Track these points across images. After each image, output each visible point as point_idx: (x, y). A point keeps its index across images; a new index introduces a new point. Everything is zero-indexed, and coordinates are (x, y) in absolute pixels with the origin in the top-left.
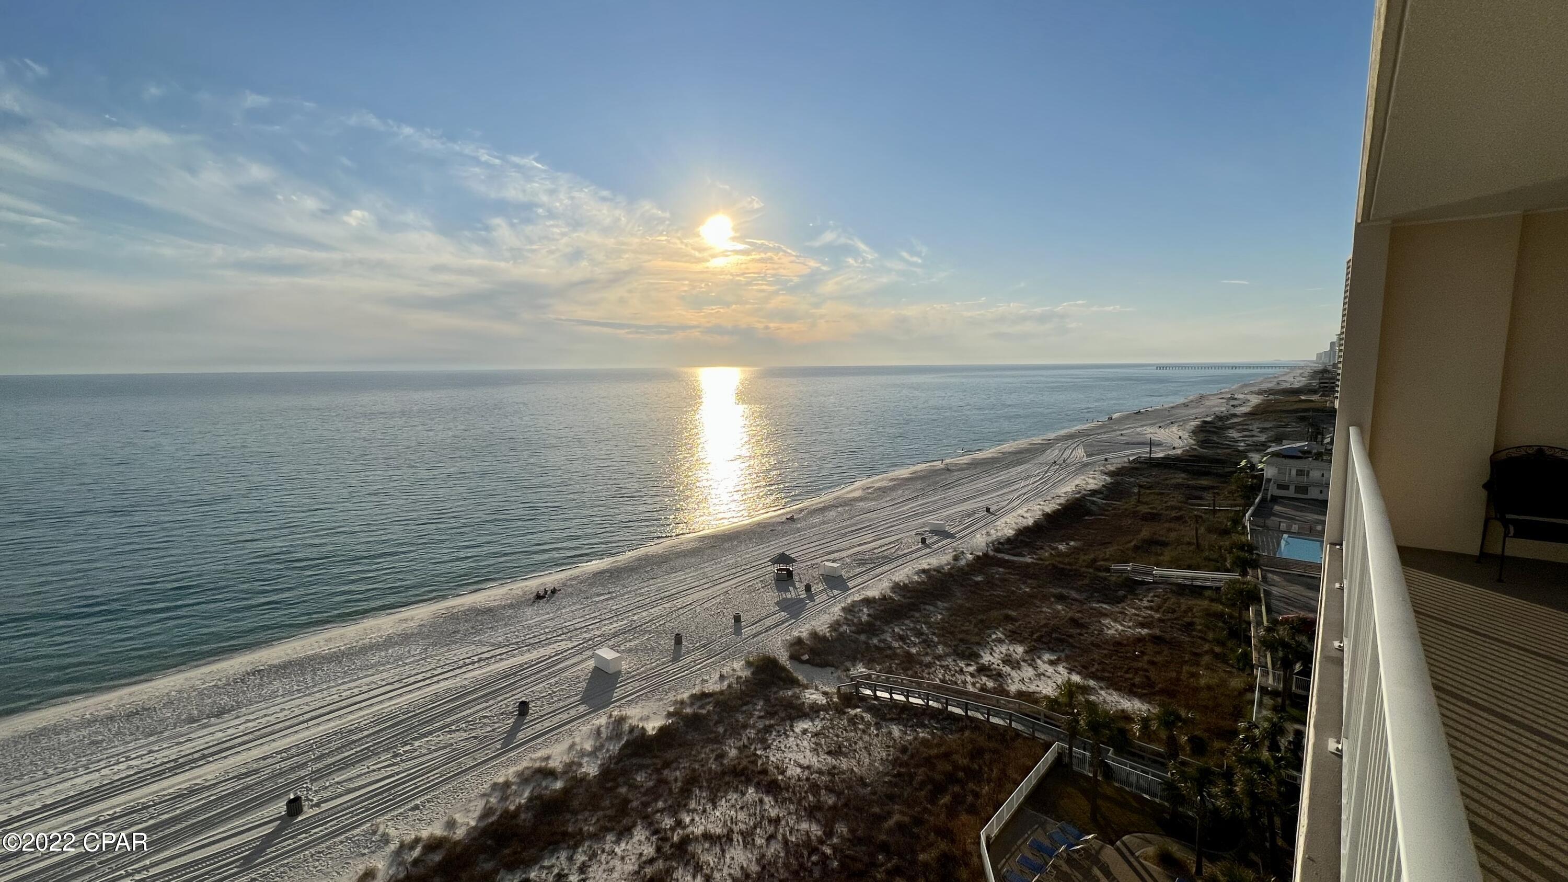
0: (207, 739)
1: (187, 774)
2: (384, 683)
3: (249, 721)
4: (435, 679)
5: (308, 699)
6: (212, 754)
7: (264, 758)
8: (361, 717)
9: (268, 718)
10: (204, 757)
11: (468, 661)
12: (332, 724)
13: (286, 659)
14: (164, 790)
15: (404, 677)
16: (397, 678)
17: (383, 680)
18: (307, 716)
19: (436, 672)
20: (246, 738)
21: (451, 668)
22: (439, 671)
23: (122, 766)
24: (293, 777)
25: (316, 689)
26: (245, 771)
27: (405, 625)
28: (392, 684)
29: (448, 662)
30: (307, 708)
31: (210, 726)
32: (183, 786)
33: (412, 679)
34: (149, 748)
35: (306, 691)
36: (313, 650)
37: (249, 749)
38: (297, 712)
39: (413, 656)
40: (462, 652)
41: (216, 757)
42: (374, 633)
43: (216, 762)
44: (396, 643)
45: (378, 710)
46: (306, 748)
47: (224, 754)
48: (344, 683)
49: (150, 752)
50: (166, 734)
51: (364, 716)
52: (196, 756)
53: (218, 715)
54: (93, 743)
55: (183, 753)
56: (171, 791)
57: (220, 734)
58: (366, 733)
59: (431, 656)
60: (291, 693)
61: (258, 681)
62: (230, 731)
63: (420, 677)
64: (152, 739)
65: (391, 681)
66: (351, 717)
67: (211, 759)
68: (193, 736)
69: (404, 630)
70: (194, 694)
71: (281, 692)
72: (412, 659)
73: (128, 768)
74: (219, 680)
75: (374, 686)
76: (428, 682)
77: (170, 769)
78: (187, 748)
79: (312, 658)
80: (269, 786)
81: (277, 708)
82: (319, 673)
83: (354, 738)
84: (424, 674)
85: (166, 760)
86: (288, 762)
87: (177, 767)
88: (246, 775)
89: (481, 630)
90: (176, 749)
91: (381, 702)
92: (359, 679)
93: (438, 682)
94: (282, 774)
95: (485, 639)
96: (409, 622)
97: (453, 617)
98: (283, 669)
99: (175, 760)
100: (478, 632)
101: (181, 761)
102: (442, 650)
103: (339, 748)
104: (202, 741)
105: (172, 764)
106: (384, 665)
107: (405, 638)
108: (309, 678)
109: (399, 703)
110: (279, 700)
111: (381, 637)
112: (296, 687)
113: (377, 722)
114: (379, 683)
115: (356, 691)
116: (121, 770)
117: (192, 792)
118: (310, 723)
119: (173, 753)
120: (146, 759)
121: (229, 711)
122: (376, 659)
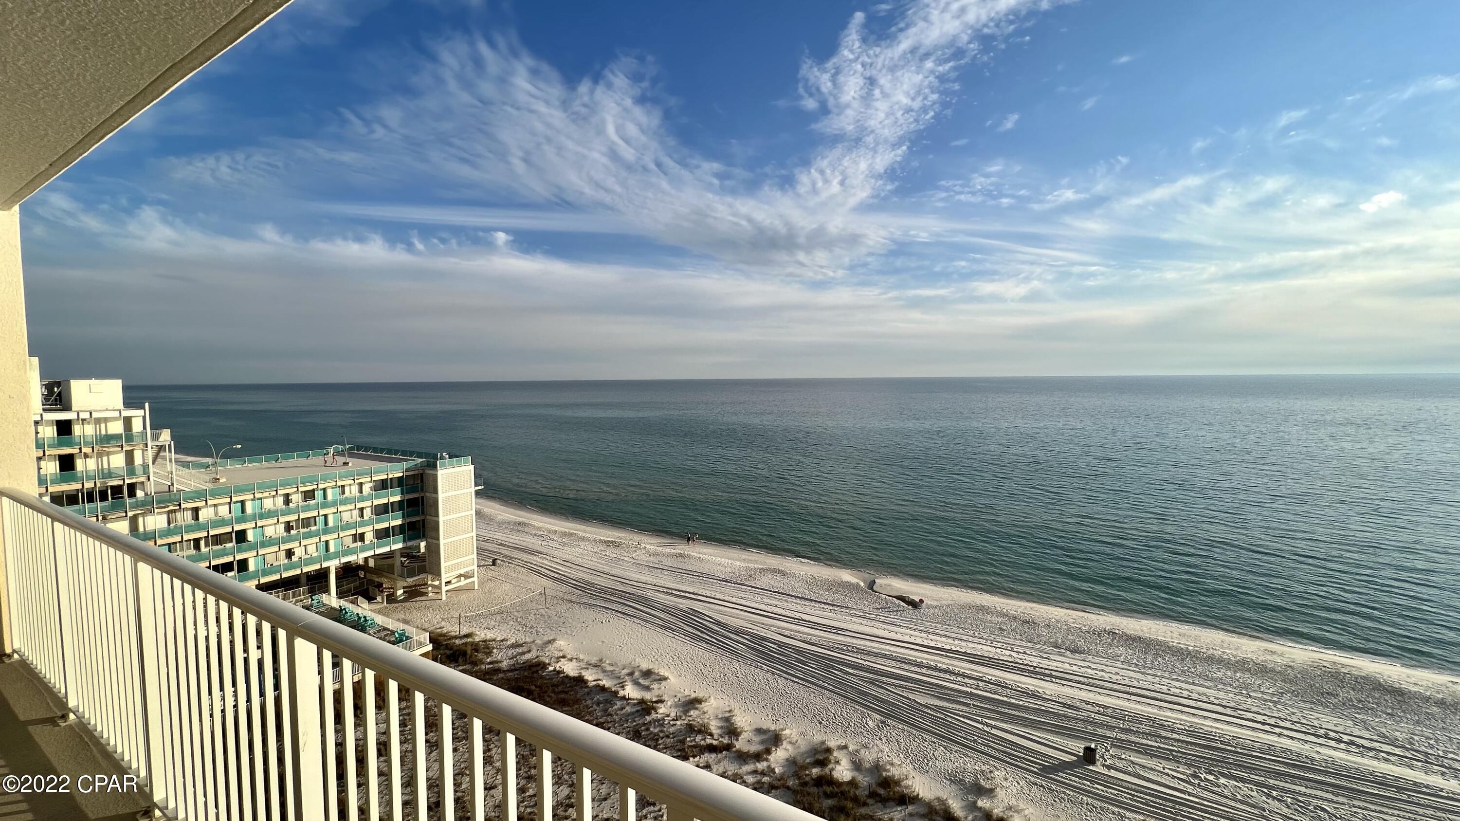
0: (1059, 665)
1: (1037, 681)
2: (1216, 702)
3: (1089, 667)
4: (1277, 730)
5: (1139, 676)
6: (1057, 677)
7: (1087, 703)
8: (1178, 719)
9: (1103, 674)
10: (1050, 676)
11: (1332, 734)
12: (1150, 709)
13: (1141, 634)
14: (1020, 682)
15: (1241, 707)
16: (1232, 704)
17: (1217, 698)
18: (1132, 690)
19: (1281, 724)
20: (1082, 679)
21: (1304, 729)
22: (1288, 724)
23: (1008, 653)
24: (1100, 731)
25: (1150, 672)
26: (1070, 703)
27: (1269, 657)
28: (1224, 707)
29: (1303, 721)
30: (1135, 683)
31: (1064, 656)
32: (1031, 688)
33: (1249, 715)
34: (1025, 650)
35: (1142, 669)
36: (1165, 637)
37: (1080, 689)
38: (1127, 682)
39: (1263, 693)
40: (1328, 720)
41: (1058, 681)
42: (1230, 649)
43: (1056, 685)
44: (1249, 670)
45: (1198, 724)
46: (1119, 715)
47: (1063, 682)
48: (1177, 680)
49: (1025, 653)
50: (1038, 646)
51: (1181, 720)
52: (1047, 672)
53: (1073, 651)
54: (1001, 629)
55: (1041, 665)
56: (1023, 686)
57: (1067, 666)
58: (1175, 736)
59: (1285, 704)
60: (1130, 663)
61: (1109, 640)
62: (1075, 668)
63: (1260, 718)
64: (1030, 645)
65: (1225, 703)
66: (1169, 714)
67: (1054, 680)
68: (1052, 657)
69: (1266, 661)
70: (1066, 627)
71: (1122, 658)
72: (1260, 696)
73: (1010, 655)
74: (1085, 626)
75: (1205, 699)
76: (1267, 728)
77: (1030, 671)
78: (1045, 663)
79: (1160, 644)
80: (1080, 726)
81: (1114, 670)
82: (1159, 659)
83: (1163, 733)
84: (1266, 718)
85: (1030, 663)
86: (1102, 718)
87: (1034, 672)
88: (1070, 707)
89: (1372, 709)
90: (1038, 660)
91: (1205, 718)
92: (1193, 684)
93: (1280, 735)
94: (1093, 723)
95: (1373, 724)
96: (1275, 656)
97: (1337, 676)
98: (1131, 640)
99: (1035, 667)
100: (1365, 709)
101: (1037, 669)
102: (1302, 705)
103: (1146, 734)
104: (1055, 664)
105: (1032, 669)
106: (1224, 684)
107: (1262, 670)
108: (1150, 658)
109: (1222, 730)
110: (1119, 664)
111: (1235, 656)
112: (1135, 661)
113: (1190, 733)
114: (1212, 699)
115: (1185, 694)
116: (1005, 655)
117: (1034, 695)
118: (1133, 697)
119: (1035, 661)
120: (1021, 656)
121: (1080, 653)
122: (1219, 674)
